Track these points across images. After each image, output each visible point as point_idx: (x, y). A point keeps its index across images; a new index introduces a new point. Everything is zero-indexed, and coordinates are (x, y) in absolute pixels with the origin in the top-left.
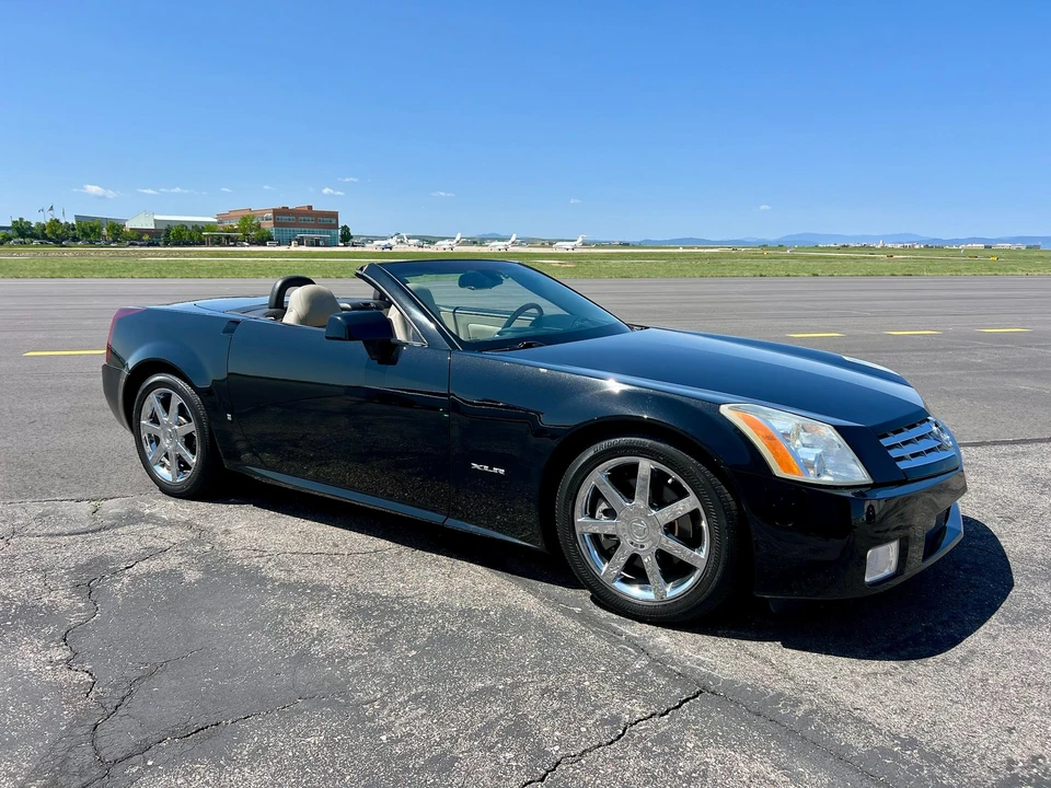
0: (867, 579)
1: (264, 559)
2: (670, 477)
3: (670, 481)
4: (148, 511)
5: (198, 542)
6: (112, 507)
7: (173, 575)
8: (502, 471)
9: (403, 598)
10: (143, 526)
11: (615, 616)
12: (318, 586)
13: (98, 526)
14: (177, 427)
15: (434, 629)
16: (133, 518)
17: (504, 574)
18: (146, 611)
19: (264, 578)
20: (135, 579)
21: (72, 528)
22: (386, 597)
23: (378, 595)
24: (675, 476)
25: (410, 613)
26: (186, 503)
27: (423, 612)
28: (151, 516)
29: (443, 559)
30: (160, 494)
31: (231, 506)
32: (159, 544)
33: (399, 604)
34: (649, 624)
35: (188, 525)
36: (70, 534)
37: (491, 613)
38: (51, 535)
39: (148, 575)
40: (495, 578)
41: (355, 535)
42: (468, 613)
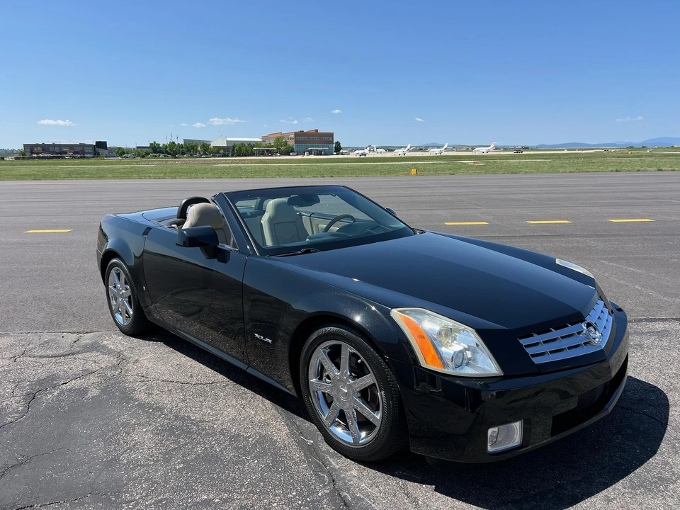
0: (490, 450)
1: (142, 384)
2: (360, 358)
3: (359, 361)
4: (105, 342)
5: (115, 367)
6: (87, 339)
7: (83, 391)
8: (270, 341)
9: (203, 422)
10: (95, 353)
11: (332, 450)
12: (158, 407)
13: (70, 352)
14: (124, 291)
15: (206, 448)
16: (93, 347)
17: (280, 409)
18: (50, 416)
19: (132, 398)
20: (63, 392)
21: (55, 353)
22: (193, 420)
23: (189, 417)
24: (362, 358)
25: (198, 435)
26: (128, 338)
27: (208, 434)
28: (104, 347)
29: (250, 393)
30: (118, 331)
31: (151, 342)
32: (91, 366)
33: (198, 426)
34: (350, 459)
35: (119, 354)
36: (51, 357)
37: (251, 439)
38: (41, 357)
39: (70, 390)
40: (274, 411)
41: (208, 370)
42: (235, 438)
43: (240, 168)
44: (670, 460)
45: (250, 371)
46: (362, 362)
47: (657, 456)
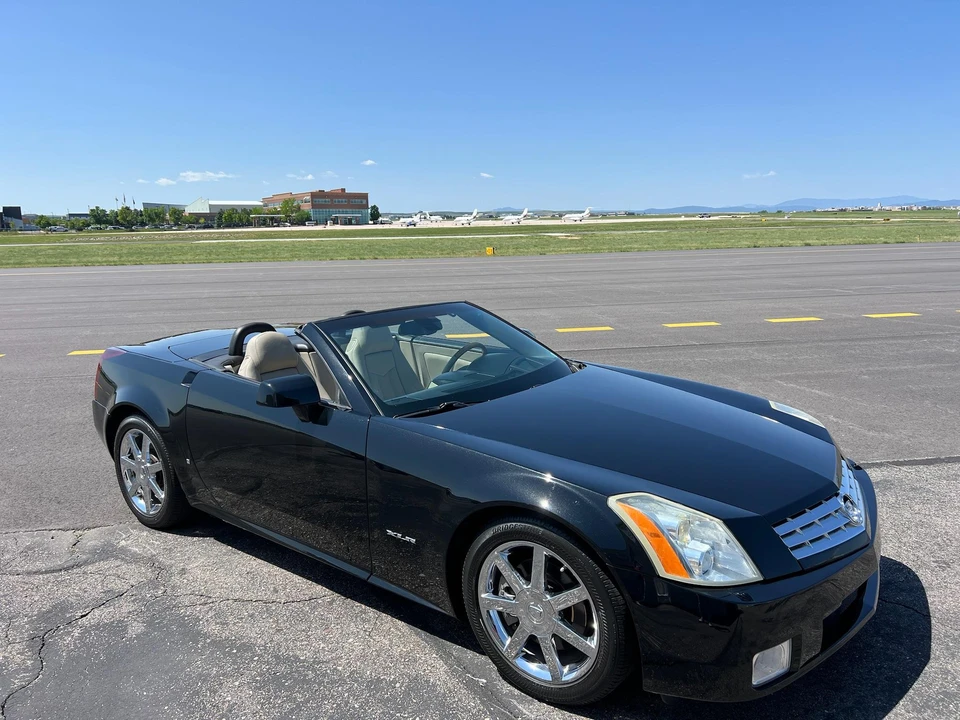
0: (755, 682)
1: (206, 608)
2: (562, 565)
3: (562, 569)
4: (123, 543)
5: (154, 584)
6: (92, 538)
7: (118, 628)
8: (413, 541)
9: (319, 663)
10: (113, 563)
11: (517, 692)
12: (244, 644)
13: (71, 563)
14: (148, 465)
15: (338, 705)
16: (106, 552)
17: (423, 633)
18: (82, 673)
19: (199, 633)
20: (86, 631)
21: (50, 565)
22: (304, 661)
23: (297, 658)
24: (566, 565)
25: (319, 685)
26: (158, 534)
27: (333, 682)
28: (123, 550)
29: (371, 612)
30: (137, 522)
31: (195, 539)
32: (118, 586)
33: (314, 670)
34: (548, 703)
35: (151, 561)
36: (46, 572)
37: (398, 685)
38: (29, 573)
39: (97, 627)
40: (414, 637)
41: (297, 578)
42: (375, 684)
43: (234, 246)
44: (949, 667)
45: (375, 581)
46: (567, 570)
47: (932, 663)
